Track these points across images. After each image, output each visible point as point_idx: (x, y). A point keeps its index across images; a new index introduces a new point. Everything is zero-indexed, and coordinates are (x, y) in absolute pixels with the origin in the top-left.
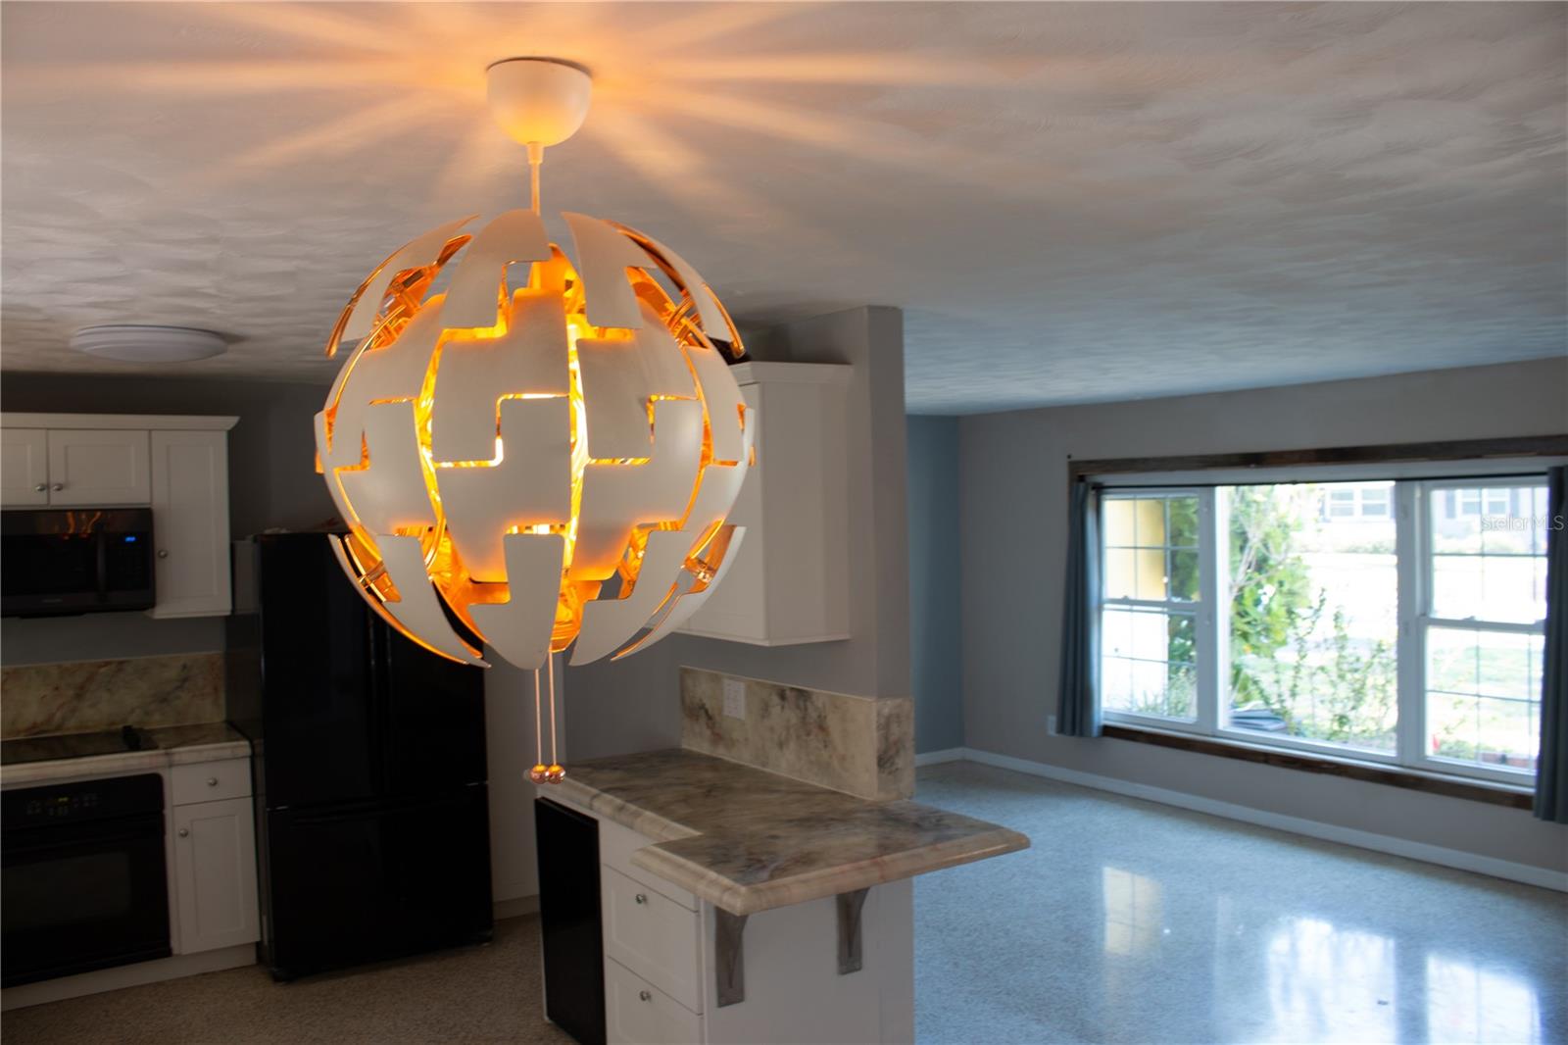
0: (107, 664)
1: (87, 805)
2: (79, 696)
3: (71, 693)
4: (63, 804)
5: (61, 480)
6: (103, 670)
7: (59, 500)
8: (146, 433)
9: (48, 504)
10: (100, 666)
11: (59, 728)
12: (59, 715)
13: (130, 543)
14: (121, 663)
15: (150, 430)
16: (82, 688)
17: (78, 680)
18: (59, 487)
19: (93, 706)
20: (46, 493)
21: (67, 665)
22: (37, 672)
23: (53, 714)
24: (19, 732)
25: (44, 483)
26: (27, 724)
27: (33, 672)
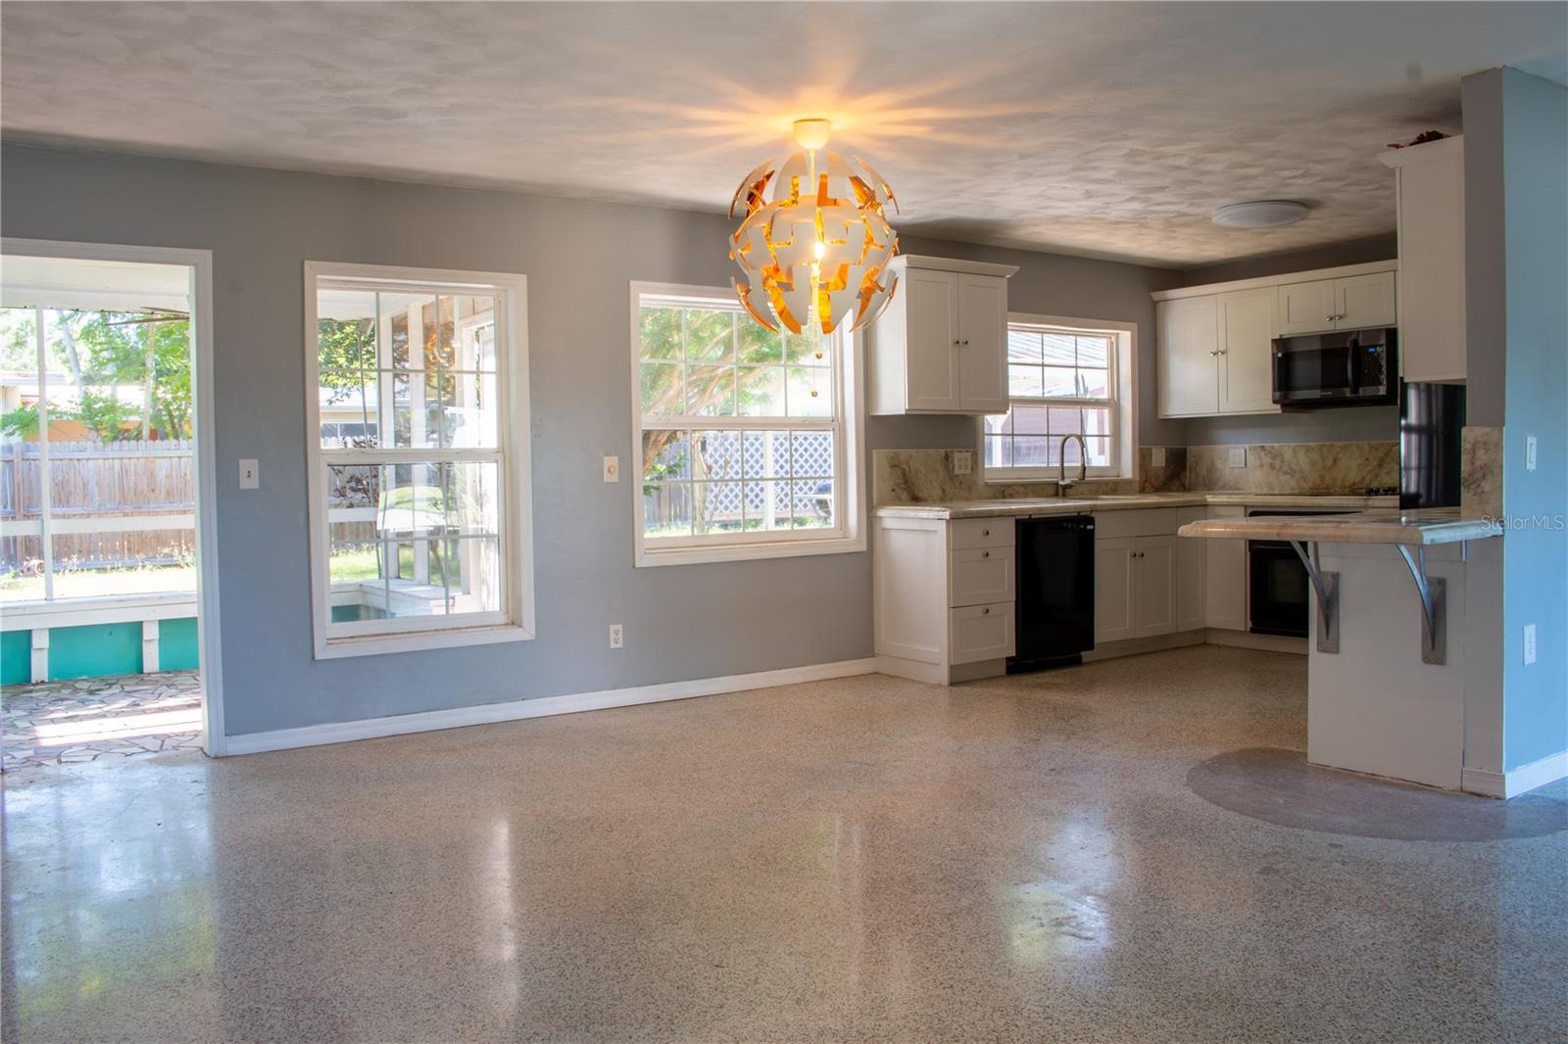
2: (1380, 466)
3: (1375, 463)
5: (1342, 312)
7: (1341, 326)
9: (1335, 330)
16: (1382, 460)
17: (1381, 454)
18: (1341, 317)
19: (1388, 473)
20: (1333, 322)
21: (1374, 443)
22: (1357, 447)
23: (1363, 478)
24: (1345, 488)
25: (1332, 315)
26: (1351, 482)
27: (1354, 448)
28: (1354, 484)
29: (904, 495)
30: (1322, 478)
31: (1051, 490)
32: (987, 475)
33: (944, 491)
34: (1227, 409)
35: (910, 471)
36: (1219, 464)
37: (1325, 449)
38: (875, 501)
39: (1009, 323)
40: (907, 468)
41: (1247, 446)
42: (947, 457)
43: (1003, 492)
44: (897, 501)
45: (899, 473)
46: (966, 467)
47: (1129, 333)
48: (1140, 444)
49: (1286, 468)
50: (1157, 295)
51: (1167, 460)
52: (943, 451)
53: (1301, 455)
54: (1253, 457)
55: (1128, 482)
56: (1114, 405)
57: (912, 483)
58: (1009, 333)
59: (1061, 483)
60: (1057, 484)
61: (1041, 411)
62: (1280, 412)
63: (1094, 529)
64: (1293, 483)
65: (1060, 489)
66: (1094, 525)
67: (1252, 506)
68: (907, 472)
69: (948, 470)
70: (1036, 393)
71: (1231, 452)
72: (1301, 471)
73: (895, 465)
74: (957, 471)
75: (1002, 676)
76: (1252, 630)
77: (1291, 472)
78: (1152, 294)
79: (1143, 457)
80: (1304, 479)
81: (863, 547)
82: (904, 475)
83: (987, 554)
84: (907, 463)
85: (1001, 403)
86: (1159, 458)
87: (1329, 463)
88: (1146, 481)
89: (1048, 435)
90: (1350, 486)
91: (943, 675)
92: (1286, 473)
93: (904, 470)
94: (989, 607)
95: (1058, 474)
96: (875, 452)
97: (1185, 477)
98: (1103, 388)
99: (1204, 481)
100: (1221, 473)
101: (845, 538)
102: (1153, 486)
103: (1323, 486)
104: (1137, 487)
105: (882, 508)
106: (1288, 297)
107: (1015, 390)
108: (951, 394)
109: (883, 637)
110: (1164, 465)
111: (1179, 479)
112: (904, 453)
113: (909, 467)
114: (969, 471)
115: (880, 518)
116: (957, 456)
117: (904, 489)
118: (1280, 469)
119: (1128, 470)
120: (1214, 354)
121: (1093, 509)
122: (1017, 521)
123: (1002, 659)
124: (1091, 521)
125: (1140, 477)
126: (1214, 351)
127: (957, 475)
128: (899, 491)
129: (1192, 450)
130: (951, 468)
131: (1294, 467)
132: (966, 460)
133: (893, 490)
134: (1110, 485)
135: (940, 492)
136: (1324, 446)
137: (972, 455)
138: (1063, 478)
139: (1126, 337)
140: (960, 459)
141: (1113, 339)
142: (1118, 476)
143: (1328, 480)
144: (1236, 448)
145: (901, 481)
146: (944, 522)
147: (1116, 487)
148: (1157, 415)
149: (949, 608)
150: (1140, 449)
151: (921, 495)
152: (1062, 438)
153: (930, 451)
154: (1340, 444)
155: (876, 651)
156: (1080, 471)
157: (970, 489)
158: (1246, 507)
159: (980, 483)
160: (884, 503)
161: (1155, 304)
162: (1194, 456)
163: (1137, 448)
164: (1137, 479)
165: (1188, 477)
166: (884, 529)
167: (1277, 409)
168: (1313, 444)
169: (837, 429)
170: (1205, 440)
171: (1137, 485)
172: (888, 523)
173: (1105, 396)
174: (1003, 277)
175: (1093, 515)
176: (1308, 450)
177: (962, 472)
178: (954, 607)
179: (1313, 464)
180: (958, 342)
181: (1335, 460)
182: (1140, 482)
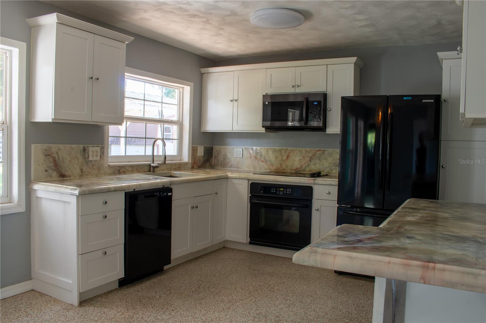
0: (320, 150)
1: (288, 192)
2: (310, 160)
3: (308, 159)
4: (281, 191)
5: (299, 84)
6: (318, 152)
7: (298, 90)
8: (326, 65)
9: (295, 92)
10: (317, 151)
11: (303, 171)
12: (304, 166)
13: (316, 104)
14: (324, 150)
15: (327, 65)
16: (311, 158)
17: (311, 155)
18: (298, 86)
19: (314, 164)
20: (294, 88)
21: (308, 149)
22: (299, 151)
23: (302, 166)
24: (293, 170)
25: (294, 85)
26: (295, 168)
27: (298, 151)
28: (297, 169)
29: (54, 174)
30: (281, 165)
31: (147, 169)
32: (110, 160)
33: (82, 171)
34: (237, 128)
35: (59, 158)
36: (229, 155)
37: (283, 151)
38: (32, 178)
39: (126, 74)
40: (57, 157)
41: (243, 147)
42: (84, 150)
43: (119, 170)
44: (48, 179)
45: (51, 160)
46: (97, 156)
47: (189, 87)
48: (192, 145)
49: (263, 159)
50: (204, 70)
51: (204, 152)
52: (82, 146)
53: (270, 153)
54: (246, 153)
55: (186, 164)
56: (180, 124)
57: (60, 167)
58: (126, 80)
59: (152, 165)
60: (150, 165)
61: (142, 125)
62: (264, 132)
63: (172, 195)
64: (266, 167)
65: (152, 169)
66: (172, 192)
67: (252, 180)
68: (57, 160)
69: (85, 157)
70: (140, 115)
71: (235, 150)
72: (270, 161)
73: (48, 154)
74: (91, 158)
75: (116, 289)
76: (250, 243)
77: (265, 161)
78: (200, 69)
79: (193, 151)
80: (272, 164)
81: (23, 209)
82: (55, 161)
83: (106, 216)
84: (57, 153)
85: (119, 119)
86: (201, 152)
87: (285, 158)
88: (194, 163)
89: (146, 138)
90: (295, 170)
91: (74, 299)
92: (263, 162)
93: (54, 157)
94: (106, 250)
95: (151, 159)
96: (33, 146)
97: (212, 161)
98: (174, 115)
99: (221, 163)
100: (230, 159)
101: (11, 203)
102: (198, 166)
103: (281, 169)
104: (190, 166)
105: (37, 183)
106: (271, 74)
107: (128, 112)
108: (86, 112)
109: (37, 269)
110: (203, 155)
111: (210, 162)
112: (54, 147)
113: (58, 156)
114: (99, 158)
115: (35, 190)
116: (91, 149)
117: (55, 170)
118: (260, 159)
119: (186, 157)
120: (232, 101)
121: (172, 183)
122: (126, 193)
123: (116, 280)
124: (170, 190)
125: (192, 160)
126: (231, 100)
127: (91, 161)
128: (50, 171)
129: (216, 148)
130: (87, 156)
131: (266, 158)
132: (97, 151)
133: (46, 171)
134: (177, 165)
135: (79, 171)
136: (282, 149)
137: (101, 149)
138: (153, 162)
139: (187, 90)
140: (93, 152)
141: (181, 90)
142: (181, 160)
143: (284, 166)
144: (237, 148)
145: (52, 164)
146: (76, 196)
147: (180, 166)
148: (200, 130)
149: (79, 254)
150: (193, 147)
151: (66, 173)
152: (154, 140)
153: (73, 146)
154: (290, 149)
155: (32, 276)
156: (163, 159)
157: (99, 169)
158: (248, 180)
159: (106, 165)
160: (39, 180)
161: (202, 74)
162: (217, 151)
163: (191, 146)
164: (190, 162)
165: (213, 161)
166: (37, 197)
167: (263, 130)
168: (277, 148)
169: (5, 130)
170: (223, 144)
171: (190, 164)
172: (40, 194)
173: (175, 119)
174: (124, 43)
175: (171, 187)
176: (274, 151)
177: (95, 158)
178: (82, 254)
179: (276, 158)
180: (92, 78)
181: (288, 156)
182: (191, 163)
